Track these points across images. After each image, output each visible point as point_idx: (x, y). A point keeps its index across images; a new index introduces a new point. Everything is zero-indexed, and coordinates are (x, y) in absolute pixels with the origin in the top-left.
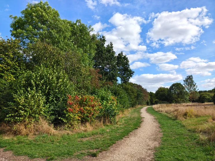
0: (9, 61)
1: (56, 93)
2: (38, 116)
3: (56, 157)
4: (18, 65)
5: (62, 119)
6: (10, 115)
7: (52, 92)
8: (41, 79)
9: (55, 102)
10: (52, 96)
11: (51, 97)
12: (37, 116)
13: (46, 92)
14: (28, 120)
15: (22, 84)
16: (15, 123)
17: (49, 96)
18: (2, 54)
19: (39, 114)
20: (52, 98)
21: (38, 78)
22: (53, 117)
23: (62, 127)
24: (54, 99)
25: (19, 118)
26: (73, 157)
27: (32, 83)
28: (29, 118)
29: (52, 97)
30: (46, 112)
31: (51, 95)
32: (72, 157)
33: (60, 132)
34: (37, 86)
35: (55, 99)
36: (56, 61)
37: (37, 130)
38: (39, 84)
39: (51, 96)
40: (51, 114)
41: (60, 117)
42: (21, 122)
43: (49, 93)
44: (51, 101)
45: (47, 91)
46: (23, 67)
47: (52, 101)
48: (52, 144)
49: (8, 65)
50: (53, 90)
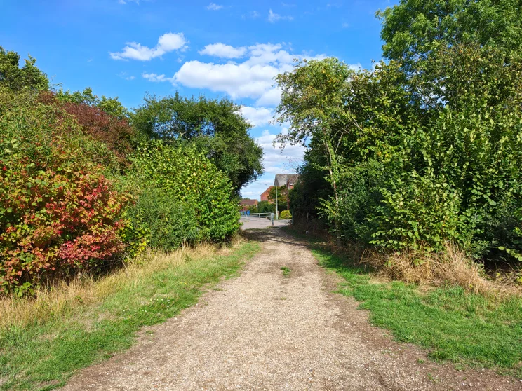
0: (382, 117)
1: (491, 178)
2: (439, 240)
3: (456, 356)
4: (401, 120)
5: (508, 251)
6: (378, 234)
7: (479, 177)
8: (447, 145)
9: (492, 203)
10: (479, 188)
11: (478, 191)
12: (437, 239)
13: (462, 178)
14: (416, 246)
15: (401, 165)
16: (391, 251)
17: (470, 189)
18: (367, 105)
19: (444, 236)
20: (480, 193)
21: (439, 144)
22: (483, 245)
23: (511, 276)
24: (485, 196)
25: (396, 242)
26: (510, 373)
27: (425, 158)
28: (418, 242)
29: (480, 191)
30: (463, 229)
31: (477, 186)
32: (507, 369)
33: (504, 288)
34: (438, 164)
35: (489, 194)
36: (498, 87)
37: (437, 276)
38: (442, 159)
39: (474, 186)
40: (476, 235)
41: (502, 245)
42: (400, 251)
43: (469, 178)
44: (478, 201)
45: (463, 174)
46: (412, 123)
47: (482, 201)
48: (467, 316)
49: (381, 125)
50: (480, 169)
